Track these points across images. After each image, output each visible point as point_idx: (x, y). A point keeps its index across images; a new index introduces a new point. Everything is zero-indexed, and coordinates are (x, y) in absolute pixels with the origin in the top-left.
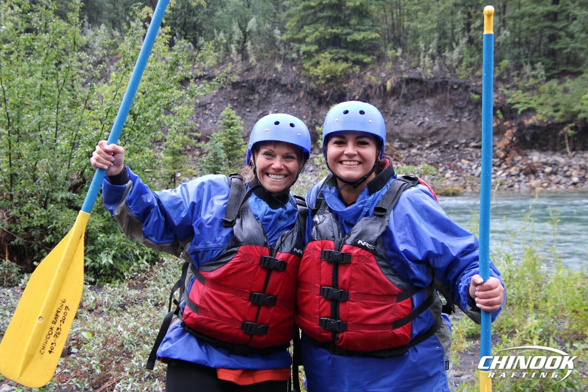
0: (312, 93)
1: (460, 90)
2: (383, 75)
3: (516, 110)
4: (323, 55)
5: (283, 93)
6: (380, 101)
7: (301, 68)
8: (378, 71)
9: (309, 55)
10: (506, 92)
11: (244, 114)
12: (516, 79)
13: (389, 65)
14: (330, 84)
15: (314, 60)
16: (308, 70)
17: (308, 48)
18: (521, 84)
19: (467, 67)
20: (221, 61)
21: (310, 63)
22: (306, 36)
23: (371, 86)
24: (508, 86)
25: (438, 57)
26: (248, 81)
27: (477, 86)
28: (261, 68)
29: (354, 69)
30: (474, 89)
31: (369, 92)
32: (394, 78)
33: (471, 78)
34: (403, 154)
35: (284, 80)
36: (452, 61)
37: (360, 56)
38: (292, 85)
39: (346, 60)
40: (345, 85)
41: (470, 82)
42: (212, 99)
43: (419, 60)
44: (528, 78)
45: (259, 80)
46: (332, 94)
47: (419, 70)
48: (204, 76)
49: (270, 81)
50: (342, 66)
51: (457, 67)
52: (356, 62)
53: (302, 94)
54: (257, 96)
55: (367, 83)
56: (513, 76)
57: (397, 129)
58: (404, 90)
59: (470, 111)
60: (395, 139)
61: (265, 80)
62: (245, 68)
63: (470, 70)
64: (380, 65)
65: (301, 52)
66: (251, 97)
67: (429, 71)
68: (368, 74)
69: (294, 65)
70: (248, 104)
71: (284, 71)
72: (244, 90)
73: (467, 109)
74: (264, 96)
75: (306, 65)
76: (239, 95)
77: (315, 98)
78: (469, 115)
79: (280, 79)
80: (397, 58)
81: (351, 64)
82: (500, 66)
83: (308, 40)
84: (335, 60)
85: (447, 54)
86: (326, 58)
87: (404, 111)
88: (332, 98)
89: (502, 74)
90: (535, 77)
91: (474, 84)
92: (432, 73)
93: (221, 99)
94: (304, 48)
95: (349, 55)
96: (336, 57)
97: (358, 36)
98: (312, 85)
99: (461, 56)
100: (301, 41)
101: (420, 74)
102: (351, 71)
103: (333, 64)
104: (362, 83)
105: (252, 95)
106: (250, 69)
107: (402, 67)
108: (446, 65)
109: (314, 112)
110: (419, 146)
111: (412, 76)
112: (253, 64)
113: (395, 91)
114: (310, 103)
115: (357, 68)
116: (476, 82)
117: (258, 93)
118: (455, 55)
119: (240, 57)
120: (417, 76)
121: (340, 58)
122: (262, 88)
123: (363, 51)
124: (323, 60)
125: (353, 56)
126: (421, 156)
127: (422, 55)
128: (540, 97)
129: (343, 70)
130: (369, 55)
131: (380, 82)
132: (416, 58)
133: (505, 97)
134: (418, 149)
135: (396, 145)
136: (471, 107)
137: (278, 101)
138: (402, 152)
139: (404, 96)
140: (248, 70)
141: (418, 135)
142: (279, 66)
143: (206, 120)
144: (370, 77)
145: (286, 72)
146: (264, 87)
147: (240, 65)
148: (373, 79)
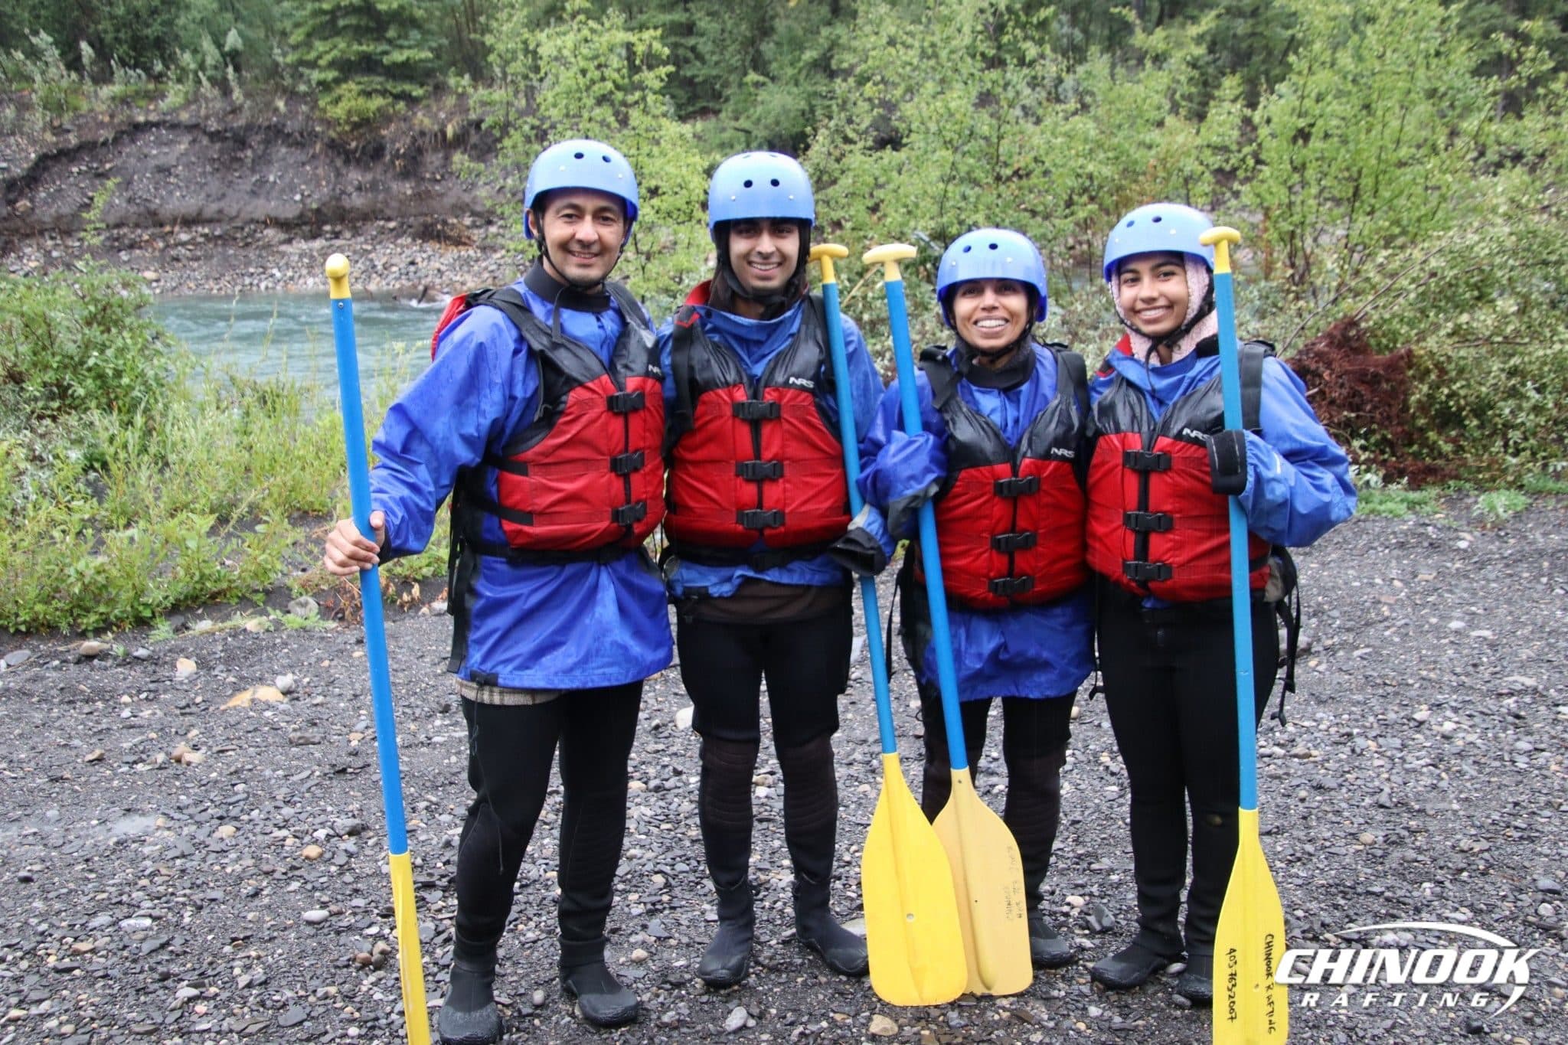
0: (333, 146)
2: (442, 115)
4: (345, 86)
5: (290, 146)
6: (441, 155)
7: (314, 106)
8: (435, 109)
9: (325, 86)
11: (231, 182)
13: (450, 101)
14: (361, 131)
15: (333, 95)
16: (324, 111)
17: (322, 76)
20: (190, 97)
21: (328, 99)
22: (319, 57)
23: (423, 134)
26: (232, 129)
28: (251, 108)
29: (397, 107)
31: (420, 142)
32: (457, 119)
34: (477, 234)
35: (290, 126)
37: (407, 87)
38: (301, 134)
39: (383, 93)
40: (384, 132)
42: (178, 159)
45: (249, 127)
46: (364, 147)
48: (165, 122)
49: (269, 127)
50: (378, 102)
52: (397, 97)
53: (318, 147)
54: (249, 153)
55: (417, 128)
57: (467, 198)
58: (474, 138)
60: (464, 212)
61: (260, 127)
62: (229, 109)
64: (438, 100)
65: (314, 83)
66: (241, 155)
68: (420, 114)
69: (305, 103)
70: (236, 166)
71: (290, 112)
72: (230, 144)
74: (260, 152)
75: (322, 103)
76: (221, 152)
77: (339, 154)
79: (284, 125)
80: (464, 88)
81: (390, 100)
83: (322, 62)
84: (368, 94)
86: (351, 91)
87: (476, 170)
88: (363, 152)
93: (193, 159)
94: (316, 75)
95: (389, 86)
96: (368, 89)
97: (398, 57)
98: (332, 134)
100: (313, 65)
102: (391, 110)
103: (361, 100)
104: (410, 129)
105: (243, 149)
106: (235, 110)
107: (471, 103)
109: (338, 174)
110: (501, 223)
112: (238, 102)
113: (460, 140)
114: (332, 161)
115: (401, 105)
117: (251, 147)
119: (217, 92)
121: (374, 91)
122: (255, 140)
123: (411, 79)
124: (347, 94)
125: (395, 87)
129: (379, 109)
130: (421, 86)
131: (436, 128)
134: (501, 227)
135: (468, 221)
137: (284, 159)
138: (476, 231)
139: (475, 147)
140: (234, 111)
142: (281, 104)
143: (171, 193)
144: (422, 119)
145: (292, 113)
146: (259, 138)
147: (218, 105)
148: (427, 121)
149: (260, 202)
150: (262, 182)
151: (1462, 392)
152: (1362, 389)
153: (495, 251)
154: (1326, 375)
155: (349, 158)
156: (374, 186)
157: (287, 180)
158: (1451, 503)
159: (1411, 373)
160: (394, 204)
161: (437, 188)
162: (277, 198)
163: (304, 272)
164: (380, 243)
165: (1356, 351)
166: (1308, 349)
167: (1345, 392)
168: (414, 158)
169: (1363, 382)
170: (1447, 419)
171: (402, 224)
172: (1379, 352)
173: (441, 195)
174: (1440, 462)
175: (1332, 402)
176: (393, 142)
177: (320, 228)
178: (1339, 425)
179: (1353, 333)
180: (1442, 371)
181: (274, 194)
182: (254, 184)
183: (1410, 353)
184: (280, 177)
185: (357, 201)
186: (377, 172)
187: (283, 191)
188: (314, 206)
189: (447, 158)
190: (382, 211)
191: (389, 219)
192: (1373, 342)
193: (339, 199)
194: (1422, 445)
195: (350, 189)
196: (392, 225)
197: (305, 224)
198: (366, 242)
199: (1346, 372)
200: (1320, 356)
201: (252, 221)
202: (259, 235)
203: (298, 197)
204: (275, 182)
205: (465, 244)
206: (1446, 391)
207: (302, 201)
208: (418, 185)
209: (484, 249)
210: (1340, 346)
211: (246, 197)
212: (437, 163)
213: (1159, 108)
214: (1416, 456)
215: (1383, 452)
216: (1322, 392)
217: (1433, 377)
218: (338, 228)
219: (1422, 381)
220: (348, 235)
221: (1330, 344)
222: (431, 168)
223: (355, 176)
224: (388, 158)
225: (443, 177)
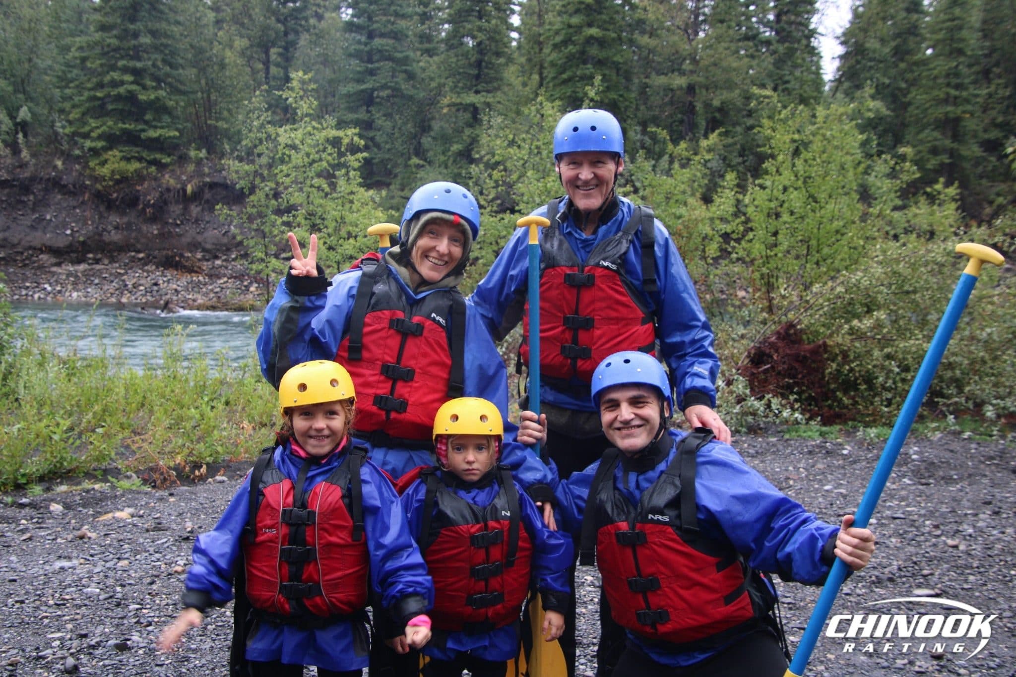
0: (98, 196)
2: (184, 178)
4: (110, 153)
5: (64, 194)
6: (181, 206)
7: (86, 166)
8: (178, 173)
9: (95, 152)
11: (15, 218)
13: (191, 168)
14: (121, 186)
16: (93, 170)
17: (93, 144)
21: (97, 161)
22: (92, 131)
23: (168, 190)
26: (19, 179)
28: (36, 165)
29: (150, 170)
31: (166, 196)
32: (195, 181)
34: (206, 265)
35: (65, 179)
37: (158, 156)
38: (74, 186)
39: (140, 159)
40: (139, 188)
45: (34, 179)
46: (123, 198)
47: (224, 174)
49: (49, 180)
50: (135, 165)
52: (152, 162)
53: (87, 196)
54: (31, 197)
55: (164, 186)
57: (199, 238)
58: (207, 195)
60: (197, 248)
61: (41, 179)
62: (17, 164)
64: (181, 166)
65: (86, 149)
66: (24, 198)
68: (167, 176)
69: (78, 163)
70: (20, 206)
71: (66, 169)
72: (17, 190)
74: (40, 197)
75: (92, 164)
76: (9, 196)
77: (103, 202)
79: (61, 179)
80: (201, 159)
81: (145, 164)
83: (94, 135)
84: (128, 160)
86: (115, 156)
87: (207, 219)
88: (122, 202)
94: (88, 144)
95: (145, 154)
96: (128, 156)
97: (153, 134)
98: (99, 186)
100: (86, 136)
101: (225, 178)
102: (145, 172)
103: (123, 164)
104: (159, 186)
105: (26, 194)
106: (22, 166)
107: (206, 170)
109: (101, 216)
110: (224, 257)
111: (216, 180)
112: (26, 160)
113: (197, 196)
114: (97, 207)
115: (153, 169)
117: (33, 193)
119: (9, 151)
120: (221, 181)
121: (133, 157)
122: (37, 188)
123: (162, 150)
124: (112, 159)
125: (149, 155)
126: (226, 268)
129: (135, 171)
130: (169, 155)
131: (179, 186)
132: (221, 161)
134: (225, 260)
135: (199, 255)
137: (59, 203)
138: (205, 263)
139: (207, 201)
141: (222, 245)
142: (59, 163)
144: (168, 180)
145: (68, 171)
146: (40, 187)
147: (9, 161)
148: (172, 181)
149: (38, 234)
150: (41, 219)
151: (857, 369)
152: (796, 365)
153: (219, 278)
154: (775, 357)
155: (111, 206)
156: (129, 225)
157: (61, 219)
158: (848, 434)
159: (826, 356)
160: (143, 240)
161: (177, 230)
162: (52, 232)
163: (70, 287)
164: (131, 268)
165: (794, 342)
166: (765, 340)
167: (786, 366)
168: (161, 208)
169: (797, 361)
170: (849, 386)
171: (148, 256)
172: (809, 343)
173: (180, 236)
174: (845, 411)
175: (779, 373)
176: (145, 195)
177: (84, 255)
178: (782, 387)
179: (792, 331)
180: (845, 355)
181: (50, 228)
182: (34, 221)
183: (825, 344)
184: (55, 217)
185: (115, 236)
186: (131, 217)
187: (56, 227)
188: (81, 239)
189: (186, 209)
190: (133, 245)
191: (139, 252)
192: (804, 337)
193: (101, 235)
194: (834, 401)
195: (110, 228)
196: (141, 255)
197: (72, 252)
198: (120, 267)
199: (787, 355)
200: (772, 345)
201: (30, 248)
202: (35, 259)
203: (68, 232)
204: (51, 220)
205: (196, 272)
206: (847, 367)
207: (71, 235)
208: (163, 227)
209: (210, 276)
210: (784, 339)
211: (27, 230)
212: (178, 212)
213: (684, 192)
214: (830, 407)
215: (810, 405)
216: (773, 367)
217: (839, 358)
218: (99, 256)
219: (833, 361)
220: (106, 261)
221: (778, 338)
222: (173, 215)
223: (114, 219)
224: (141, 206)
225: (182, 222)
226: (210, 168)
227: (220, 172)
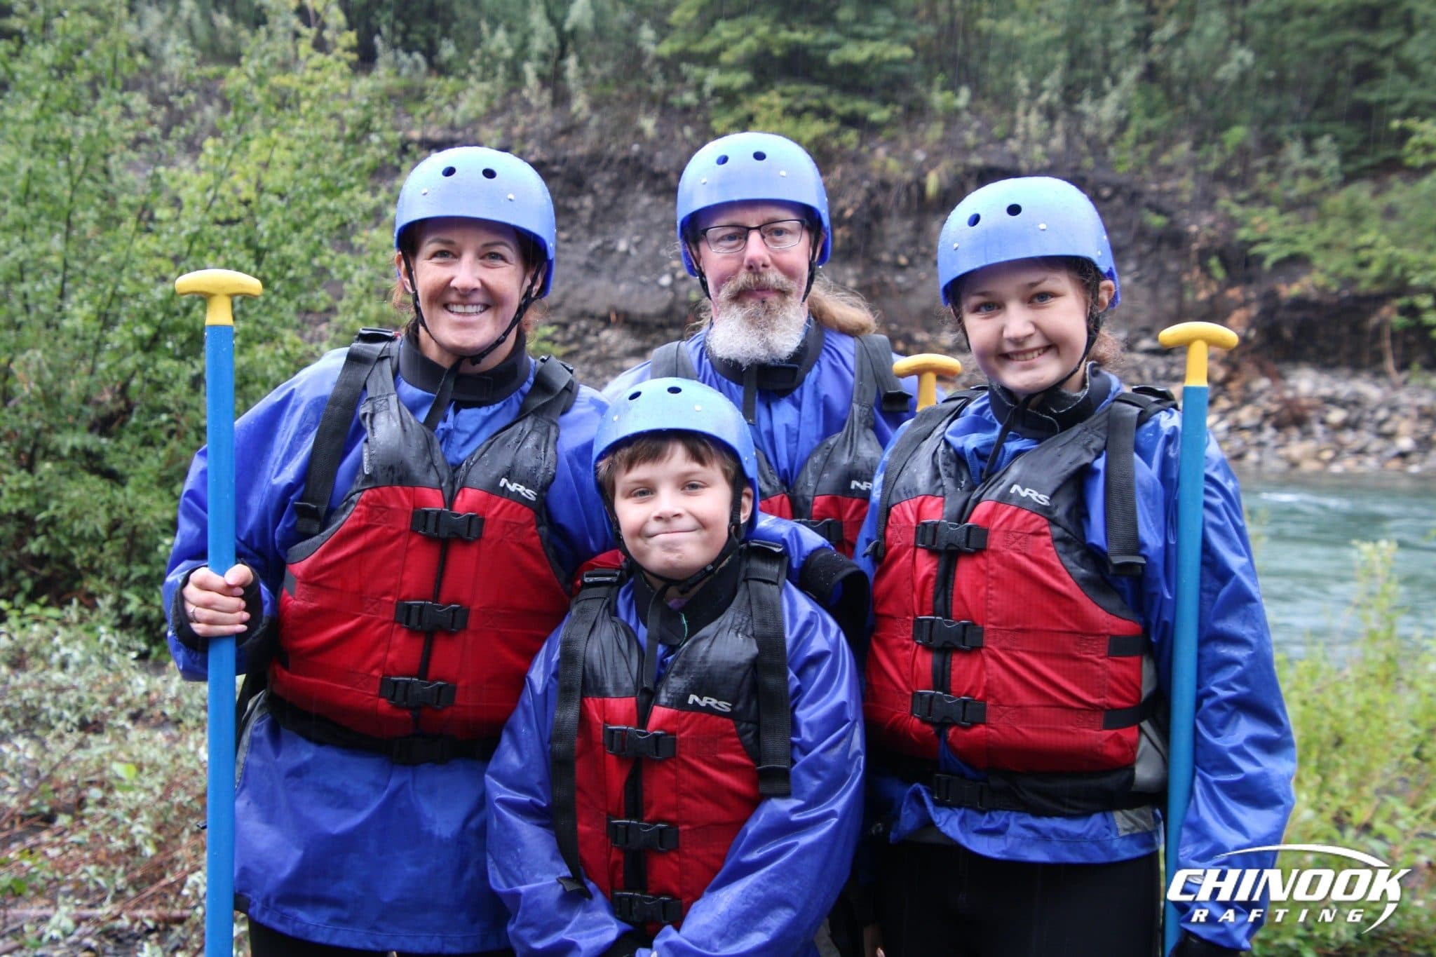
1: (1118, 201)
2: (920, 156)
3: (1261, 258)
4: (763, 99)
5: (656, 193)
6: (909, 224)
7: (706, 131)
8: (905, 143)
9: (728, 98)
10: (1237, 211)
12: (1263, 178)
13: (935, 132)
15: (741, 112)
17: (725, 80)
18: (1276, 190)
19: (1139, 141)
20: (497, 104)
21: (730, 119)
22: (722, 49)
23: (885, 185)
24: (1242, 195)
25: (1063, 115)
26: (565, 160)
27: (1161, 193)
28: (600, 127)
29: (845, 138)
30: (1153, 199)
31: (880, 199)
32: (946, 165)
33: (1147, 173)
35: (661, 161)
36: (1099, 124)
37: (861, 105)
39: (824, 113)
41: (1144, 181)
43: (1013, 122)
44: (1296, 174)
45: (594, 159)
47: (1013, 145)
49: (626, 161)
50: (812, 129)
51: (1112, 141)
52: (852, 121)
54: (588, 201)
55: (876, 176)
56: (1258, 170)
59: (1141, 258)
61: (611, 160)
62: (559, 126)
63: (1146, 149)
64: (911, 130)
65: (707, 90)
66: (574, 204)
67: (1038, 149)
68: (881, 152)
69: (688, 123)
70: (564, 221)
71: (662, 137)
72: (556, 184)
73: (1133, 253)
74: (606, 202)
78: (1138, 269)
79: (651, 159)
80: (957, 112)
81: (834, 125)
82: (1222, 143)
83: (726, 57)
84: (796, 114)
85: (1086, 106)
86: (770, 107)
89: (1228, 164)
90: (1313, 174)
91: (1154, 187)
92: (1047, 155)
94: (714, 79)
95: (833, 102)
96: (799, 106)
97: (854, 53)
99: (1123, 114)
100: (708, 60)
101: (1015, 157)
102: (834, 144)
103: (788, 125)
104: (865, 176)
105: (576, 195)
106: (572, 129)
107: (970, 137)
108: (1083, 135)
111: (993, 161)
112: (582, 116)
113: (948, 200)
115: (851, 136)
116: (1159, 182)
117: (592, 192)
118: (1108, 109)
119: (547, 96)
120: (1006, 164)
121: (807, 109)
122: (601, 180)
123: (868, 92)
124: (764, 114)
125: (841, 104)
127: (1021, 107)
128: (1323, 226)
129: (815, 140)
130: (885, 102)
131: (909, 176)
132: (1006, 116)
133: (1234, 223)
135: (947, 339)
136: (1145, 248)
137: (645, 215)
140: (567, 131)
142: (648, 124)
144: (885, 161)
145: (665, 139)
146: (607, 177)
147: (546, 118)
148: (893, 164)
149: (601, 283)
150: (606, 251)
157: (648, 250)
161: (900, 279)
162: (631, 279)
168: (868, 226)
173: (906, 292)
181: (627, 272)
182: (592, 254)
184: (637, 245)
187: (640, 269)
188: (694, 297)
189: (919, 229)
197: (673, 325)
201: (583, 314)
202: (591, 339)
203: (666, 280)
204: (627, 253)
207: (672, 287)
208: (867, 272)
211: (579, 274)
212: (903, 237)
222: (892, 244)
225: (911, 262)
226: (978, 132)
227: (1002, 141)
